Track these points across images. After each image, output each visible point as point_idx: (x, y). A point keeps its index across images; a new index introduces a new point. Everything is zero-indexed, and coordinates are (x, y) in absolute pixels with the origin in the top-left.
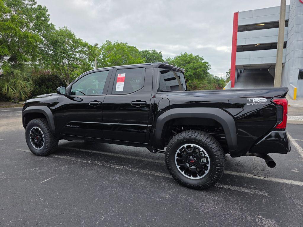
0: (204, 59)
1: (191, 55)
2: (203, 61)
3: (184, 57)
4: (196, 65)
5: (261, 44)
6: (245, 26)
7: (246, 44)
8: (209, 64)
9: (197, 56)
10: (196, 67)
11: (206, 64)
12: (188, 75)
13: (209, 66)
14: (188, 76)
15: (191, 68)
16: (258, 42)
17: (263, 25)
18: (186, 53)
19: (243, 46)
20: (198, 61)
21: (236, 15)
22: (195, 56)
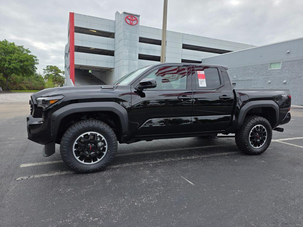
0: (30, 52)
1: (13, 44)
2: (29, 54)
3: (3, 44)
4: (22, 57)
5: (95, 49)
6: (81, 28)
7: (83, 46)
8: (37, 58)
9: (22, 47)
10: (23, 60)
11: (34, 58)
12: (12, 67)
13: (36, 60)
14: (12, 69)
15: (16, 59)
16: (93, 46)
17: (95, 31)
18: (5, 40)
19: (79, 47)
20: (22, 53)
21: (72, 15)
22: (19, 47)
